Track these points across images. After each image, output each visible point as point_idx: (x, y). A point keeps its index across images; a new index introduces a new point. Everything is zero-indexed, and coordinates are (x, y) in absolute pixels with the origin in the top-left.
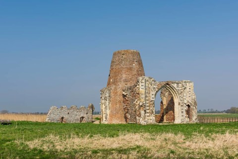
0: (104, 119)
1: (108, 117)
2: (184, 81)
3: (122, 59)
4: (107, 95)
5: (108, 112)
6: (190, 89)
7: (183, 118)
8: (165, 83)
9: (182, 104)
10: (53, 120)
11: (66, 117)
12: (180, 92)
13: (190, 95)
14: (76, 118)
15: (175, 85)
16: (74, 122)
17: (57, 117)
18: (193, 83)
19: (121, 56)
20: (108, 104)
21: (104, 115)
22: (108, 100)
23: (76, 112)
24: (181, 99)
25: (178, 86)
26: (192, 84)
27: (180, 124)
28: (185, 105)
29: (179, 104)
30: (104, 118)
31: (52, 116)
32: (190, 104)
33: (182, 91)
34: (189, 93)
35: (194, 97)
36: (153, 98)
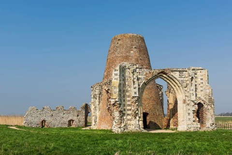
0: (93, 123)
1: (97, 120)
2: (193, 68)
3: (117, 45)
4: (97, 92)
5: (98, 113)
6: (202, 79)
7: (189, 122)
8: (158, 71)
9: (188, 102)
10: (31, 123)
11: (49, 119)
12: (185, 85)
13: (201, 89)
14: (62, 122)
15: (176, 75)
16: (60, 126)
17: (36, 120)
18: (206, 71)
19: (117, 42)
20: (97, 103)
21: (93, 118)
22: (98, 98)
23: (61, 115)
24: (188, 94)
25: (180, 76)
26: (204, 72)
27: (186, 132)
28: (193, 104)
29: (184, 101)
30: (93, 121)
31: (29, 118)
32: (202, 102)
33: (188, 82)
34: (201, 85)
35: (208, 91)
36: (135, 93)
